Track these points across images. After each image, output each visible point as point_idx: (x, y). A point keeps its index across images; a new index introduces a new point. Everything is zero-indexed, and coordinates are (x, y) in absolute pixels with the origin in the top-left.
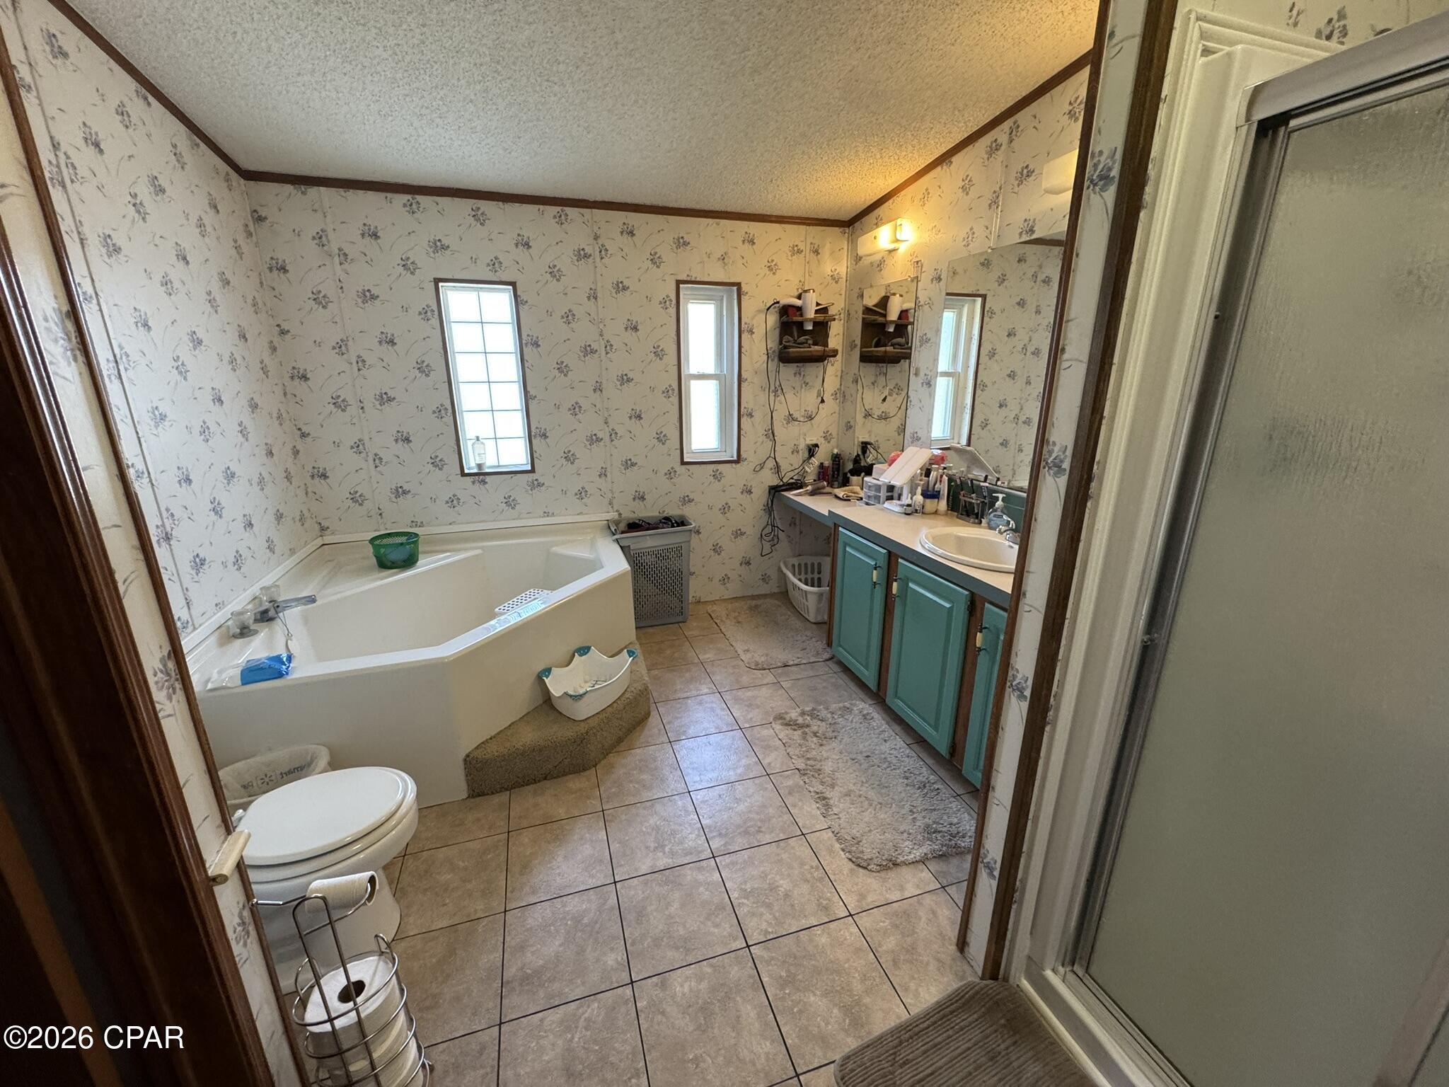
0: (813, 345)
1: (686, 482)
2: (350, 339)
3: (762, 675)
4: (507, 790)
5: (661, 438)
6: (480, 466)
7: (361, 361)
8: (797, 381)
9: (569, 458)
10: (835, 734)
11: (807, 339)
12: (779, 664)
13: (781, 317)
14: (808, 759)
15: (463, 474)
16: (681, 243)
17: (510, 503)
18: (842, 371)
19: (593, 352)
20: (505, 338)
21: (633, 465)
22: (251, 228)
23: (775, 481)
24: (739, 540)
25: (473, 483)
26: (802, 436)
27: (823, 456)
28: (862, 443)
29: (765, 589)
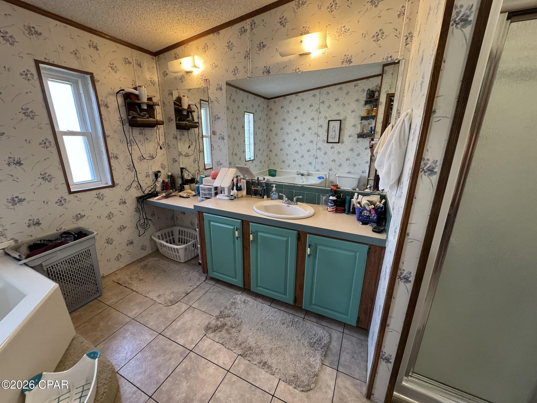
0: (149, 117)
5: (46, 178)
8: (141, 138)
10: (240, 320)
11: (145, 114)
12: (184, 295)
14: (240, 344)
16: (33, 32)
18: (165, 133)
21: (21, 200)
23: (140, 194)
24: (123, 232)
27: (163, 177)
28: (181, 168)
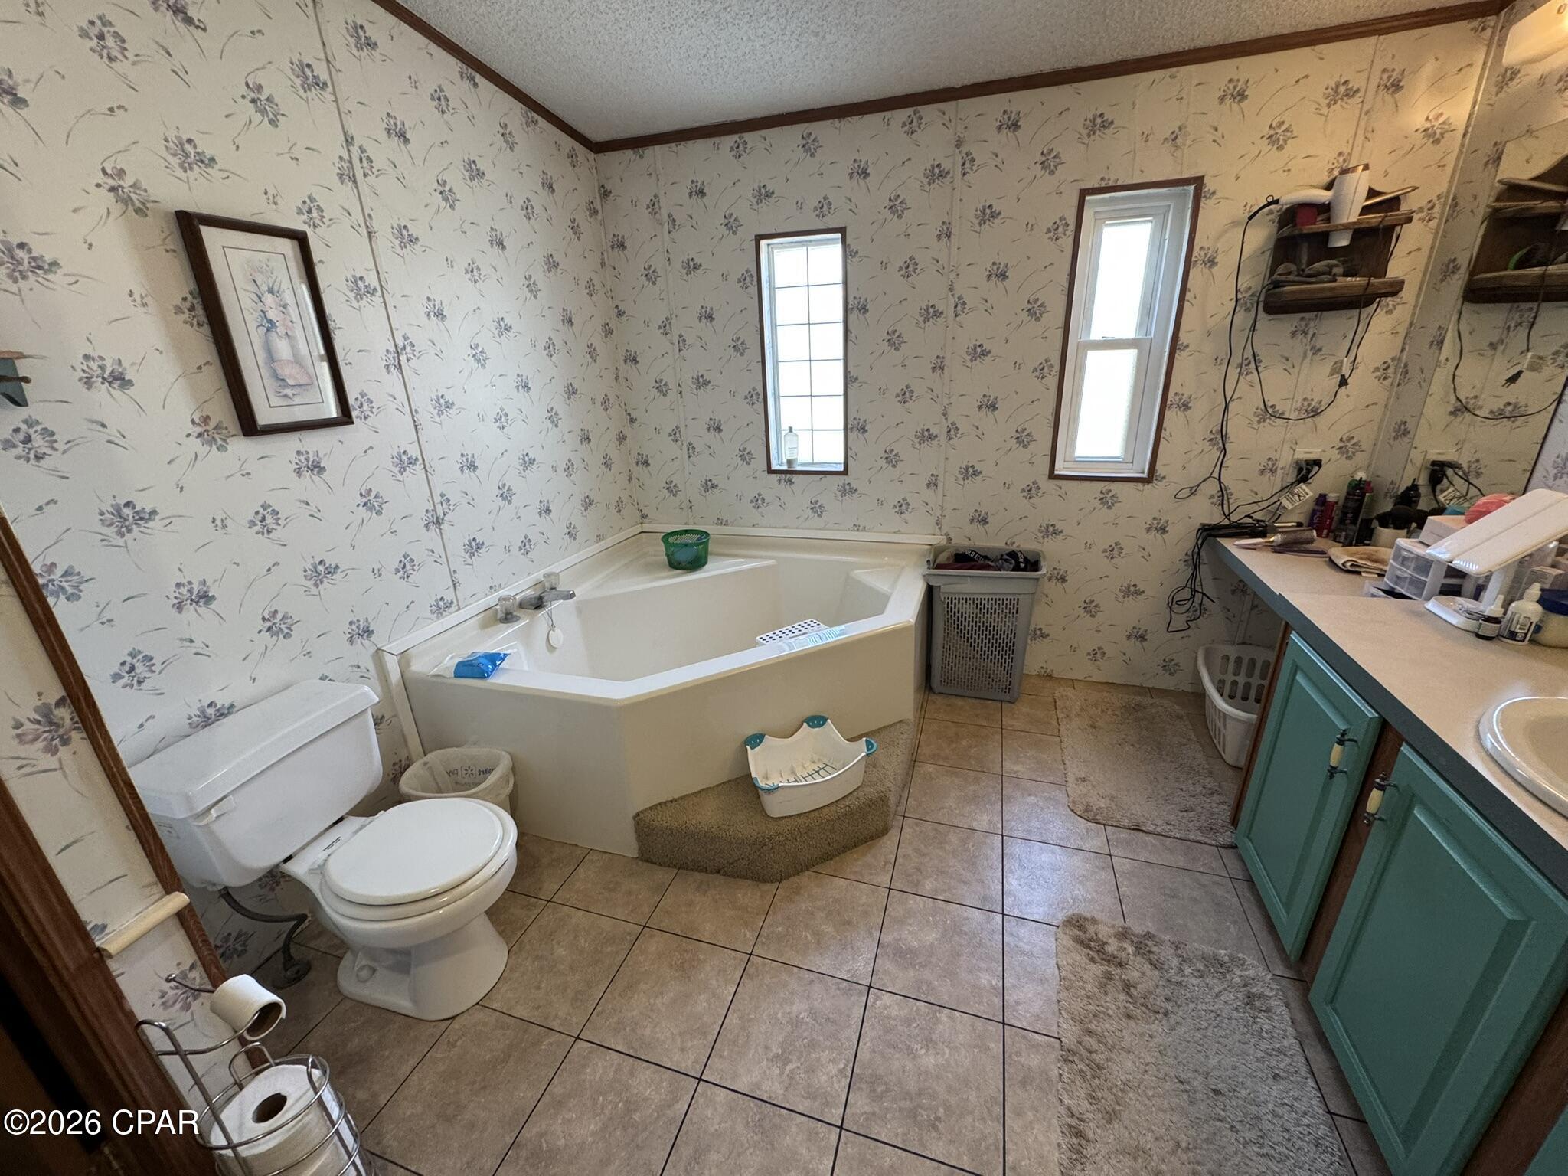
0: (1346, 275)
1: (1052, 504)
2: (673, 316)
3: (1088, 830)
4: (675, 866)
5: (1022, 439)
6: (790, 462)
7: (682, 340)
8: (1300, 344)
9: (891, 458)
10: (1169, 1006)
12: (1126, 823)
13: (1280, 228)
14: (1090, 1033)
15: (770, 471)
16: (1099, 124)
17: (817, 509)
18: (1411, 324)
19: (938, 314)
20: (831, 304)
21: (976, 473)
22: (598, 205)
23: (1216, 518)
24: (1130, 601)
25: (780, 481)
26: (1287, 447)
27: (1330, 482)
28: (1434, 463)
29: (1167, 682)
